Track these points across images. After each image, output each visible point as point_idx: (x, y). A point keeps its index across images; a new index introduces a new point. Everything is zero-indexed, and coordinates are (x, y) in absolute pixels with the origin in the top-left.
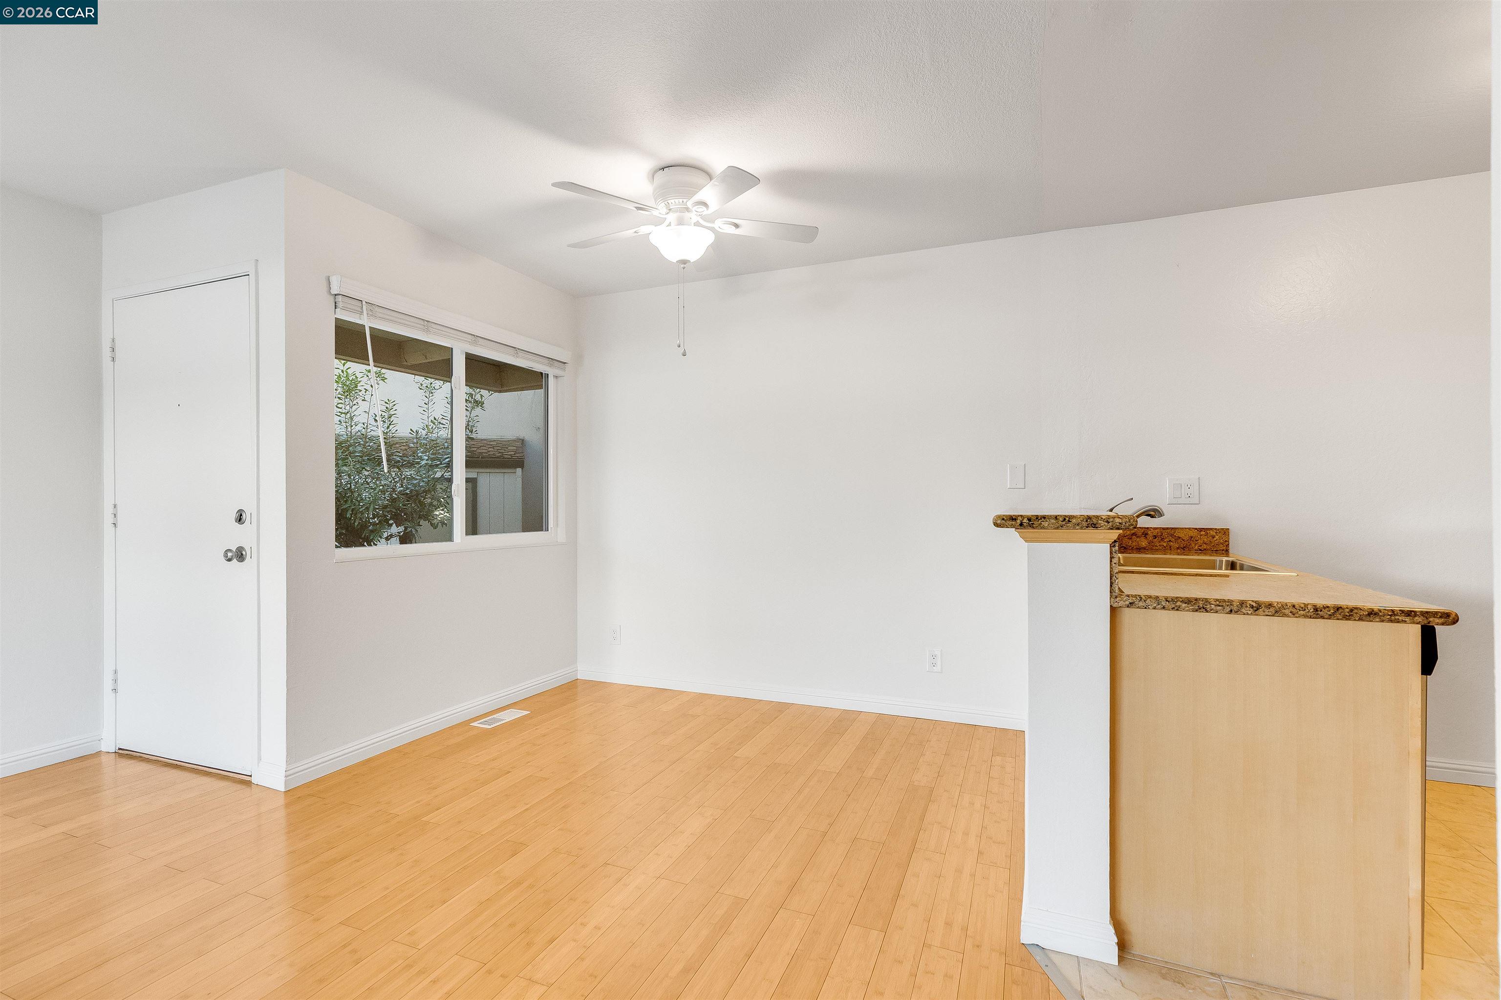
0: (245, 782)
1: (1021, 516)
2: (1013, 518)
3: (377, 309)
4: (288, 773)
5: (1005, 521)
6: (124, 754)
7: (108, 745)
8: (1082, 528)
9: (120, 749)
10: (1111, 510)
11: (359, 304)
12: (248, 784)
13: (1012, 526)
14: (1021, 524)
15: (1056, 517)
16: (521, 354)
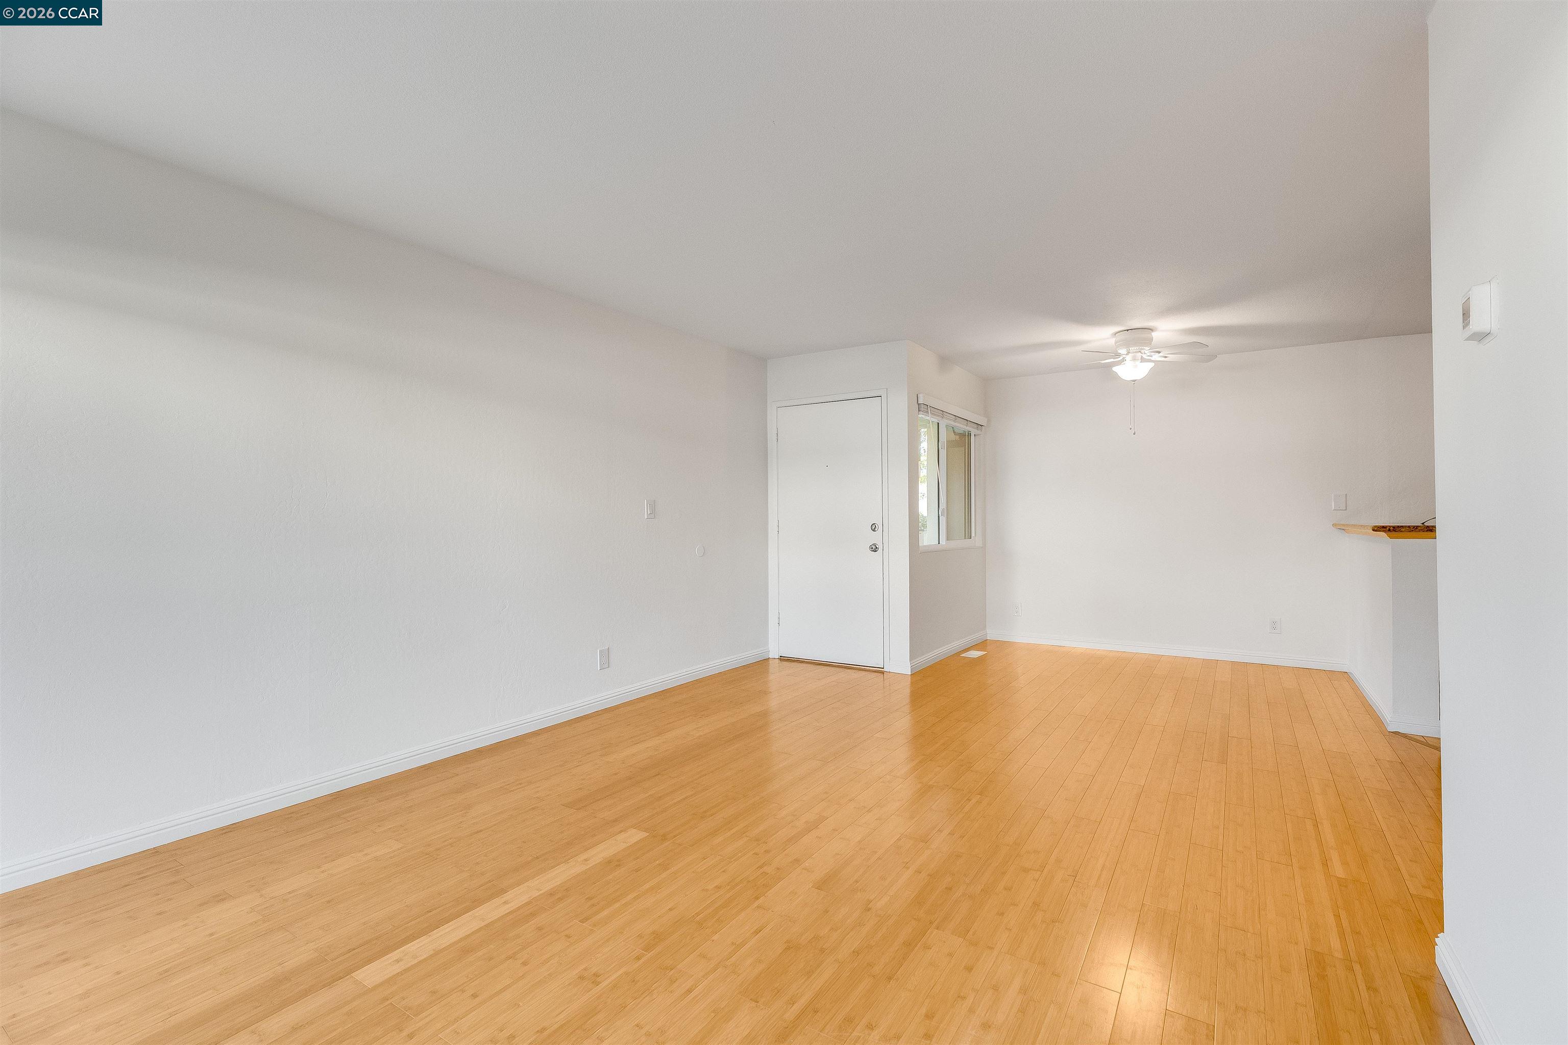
0: (880, 671)
1: (1389, 526)
2: (1383, 527)
3: (945, 413)
4: (912, 665)
5: (1377, 529)
6: (782, 659)
7: (774, 653)
8: (1423, 532)
9: (781, 657)
10: (1423, 524)
11: (926, 407)
12: (883, 673)
13: (1383, 531)
14: (1389, 530)
15: (1409, 527)
16: (970, 424)
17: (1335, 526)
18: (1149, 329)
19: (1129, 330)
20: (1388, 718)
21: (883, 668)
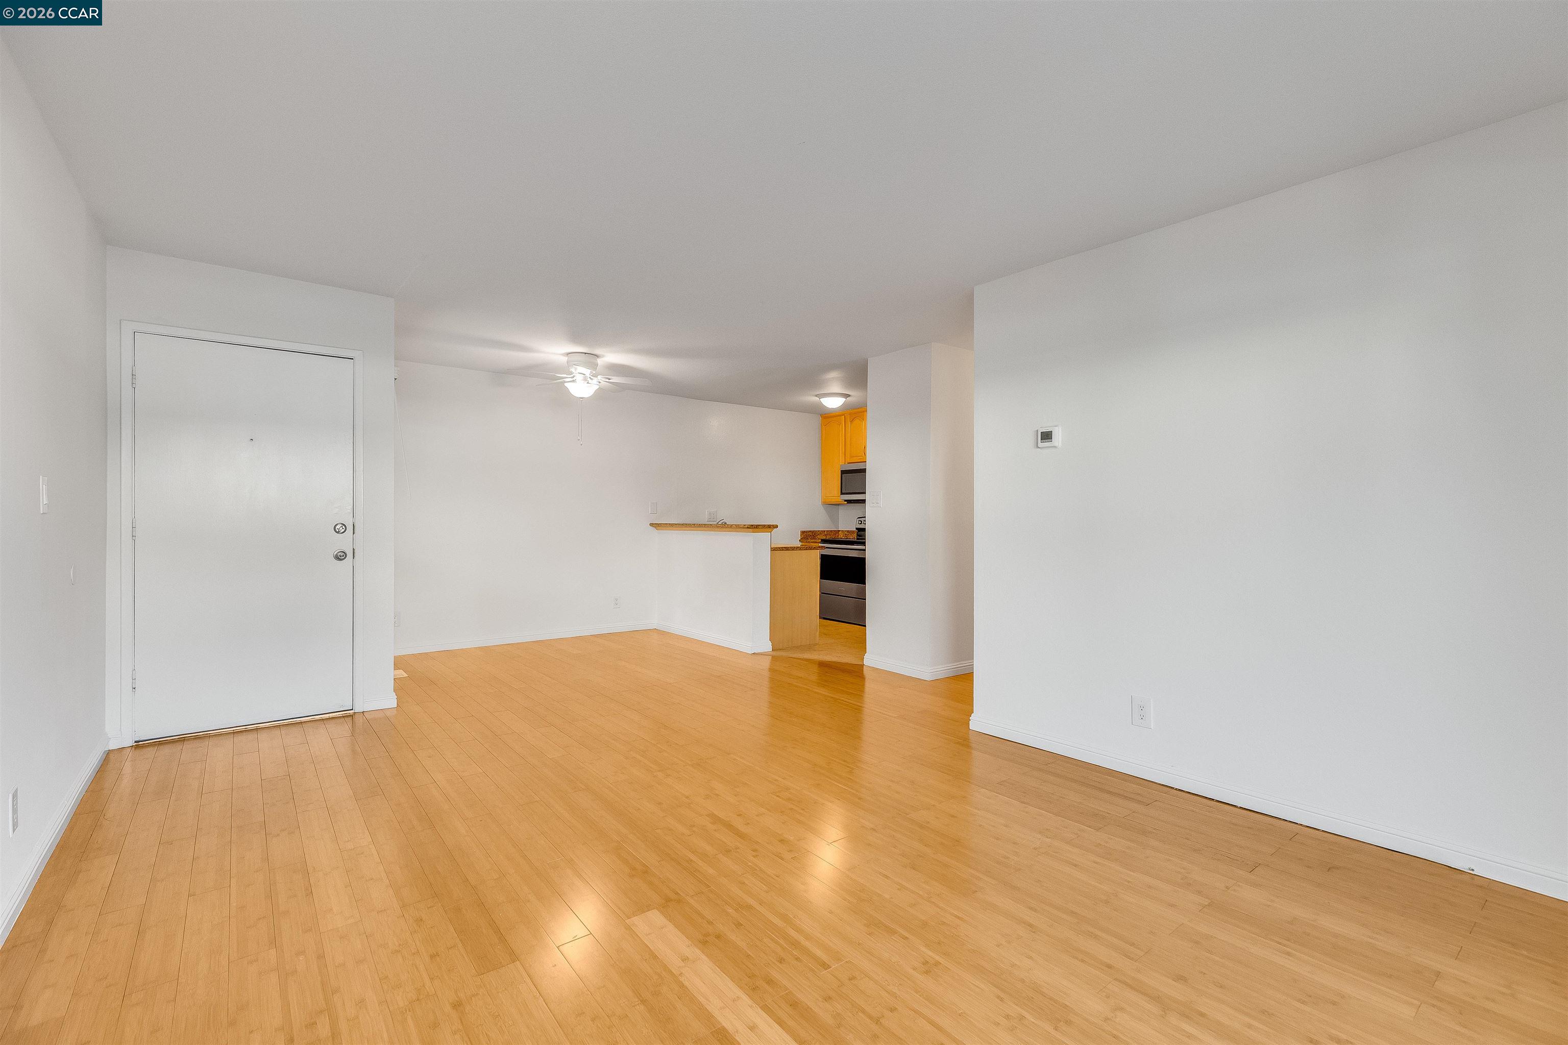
17: (652, 525)
18: (597, 356)
19: (585, 353)
20: (747, 647)
21: (352, 709)
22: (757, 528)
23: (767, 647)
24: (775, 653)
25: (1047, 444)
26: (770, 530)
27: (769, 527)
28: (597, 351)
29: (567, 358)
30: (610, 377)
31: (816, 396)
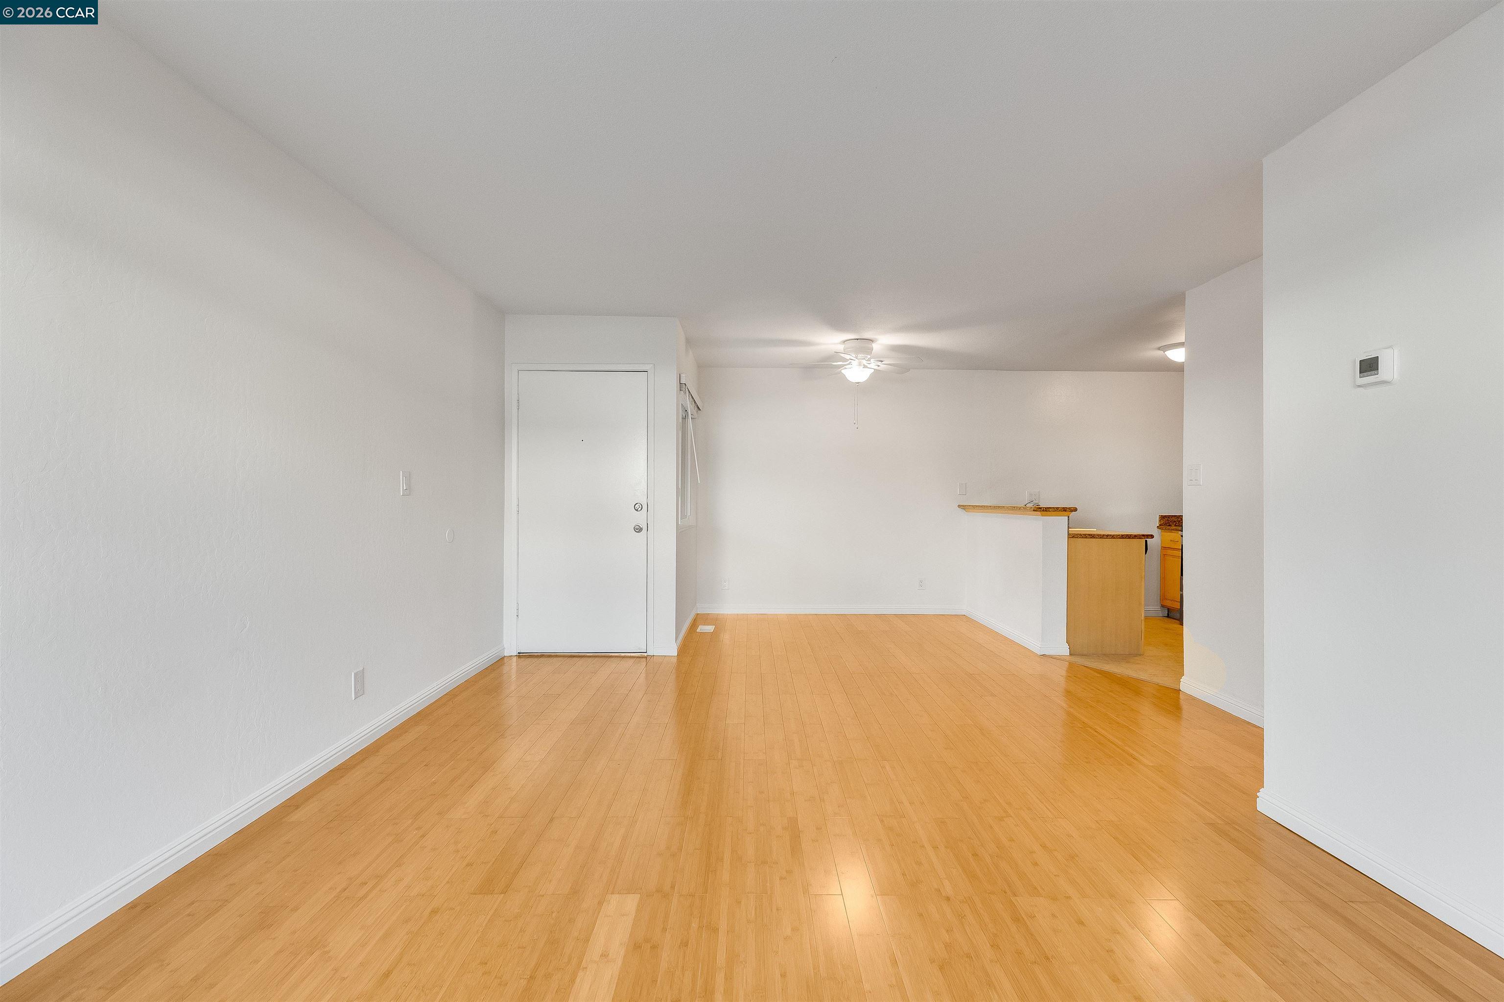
0: (641, 657)
4: (678, 645)
6: (521, 656)
9: (519, 654)
12: (647, 659)
17: (959, 506)
18: (872, 341)
19: (858, 339)
20: (1036, 645)
21: (646, 652)
22: (1046, 511)
23: (1063, 650)
24: (1074, 659)
25: (1370, 379)
26: (1066, 513)
27: (1064, 510)
28: (867, 335)
29: (843, 346)
30: (881, 359)
31: (1159, 349)
